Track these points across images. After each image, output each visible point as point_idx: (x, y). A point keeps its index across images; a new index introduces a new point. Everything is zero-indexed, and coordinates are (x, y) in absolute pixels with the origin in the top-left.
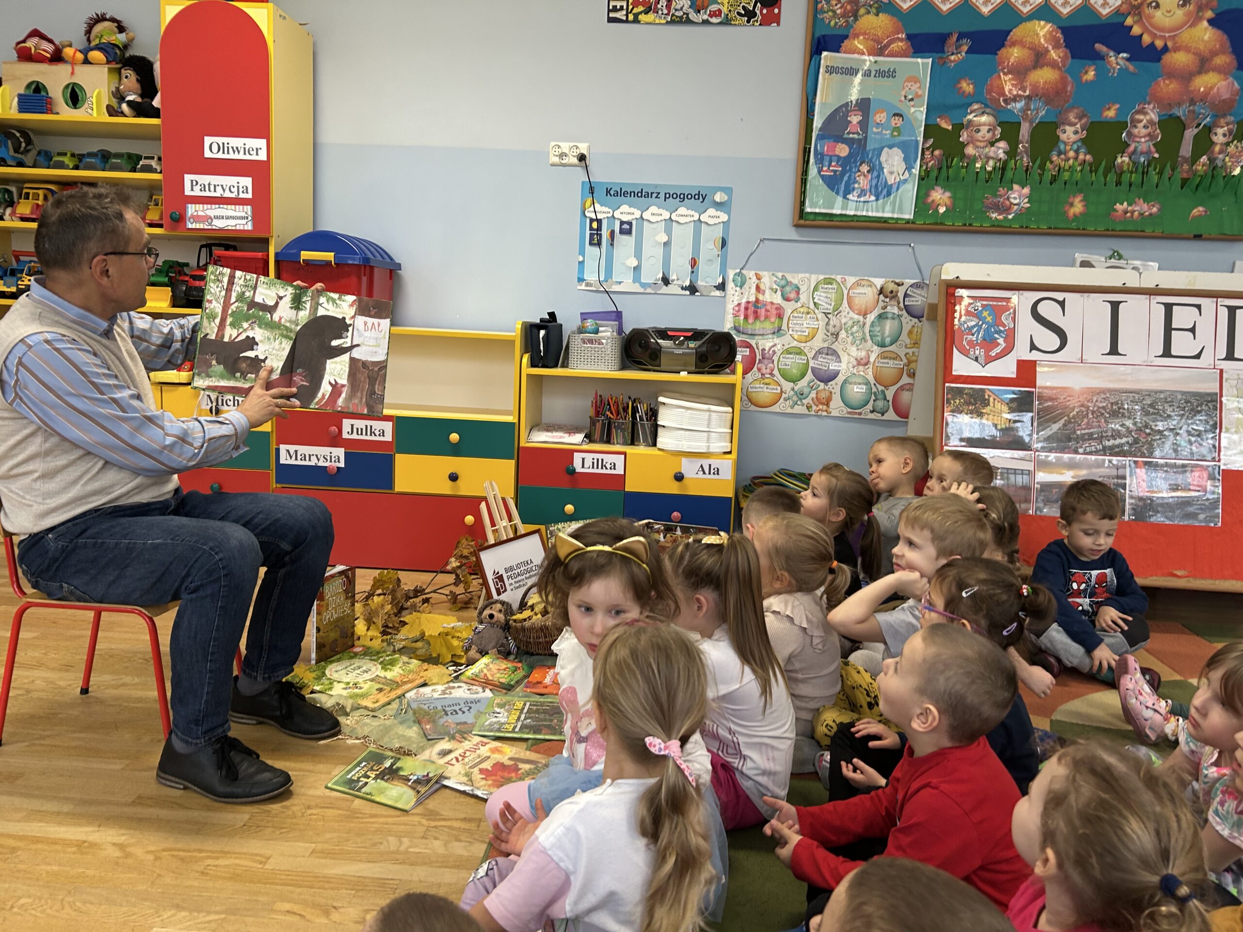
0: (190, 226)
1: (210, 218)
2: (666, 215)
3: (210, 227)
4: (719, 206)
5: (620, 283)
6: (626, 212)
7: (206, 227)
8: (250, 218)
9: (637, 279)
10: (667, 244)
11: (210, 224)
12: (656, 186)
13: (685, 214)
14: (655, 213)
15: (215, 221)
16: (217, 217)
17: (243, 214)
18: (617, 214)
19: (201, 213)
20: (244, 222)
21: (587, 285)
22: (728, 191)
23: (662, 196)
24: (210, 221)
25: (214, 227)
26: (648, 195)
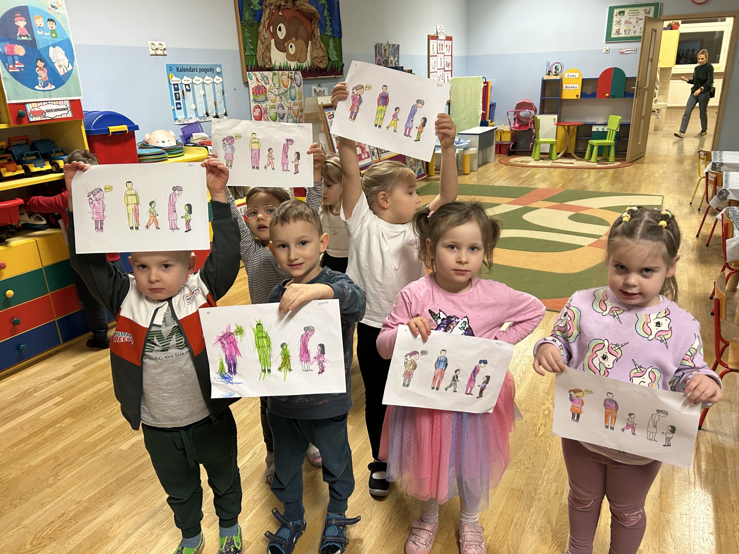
0: (31, 120)
1: (44, 112)
2: (202, 81)
3: (45, 119)
4: (219, 74)
5: (191, 118)
6: (186, 80)
7: (43, 119)
8: (69, 109)
9: (197, 115)
10: (204, 95)
11: (45, 117)
12: (196, 65)
13: (208, 79)
14: (197, 80)
15: (47, 113)
16: (48, 111)
17: (64, 107)
18: (183, 82)
19: (36, 109)
20: (66, 112)
21: (179, 121)
22: (220, 66)
23: (198, 70)
24: (44, 114)
25: (48, 118)
26: (193, 70)
